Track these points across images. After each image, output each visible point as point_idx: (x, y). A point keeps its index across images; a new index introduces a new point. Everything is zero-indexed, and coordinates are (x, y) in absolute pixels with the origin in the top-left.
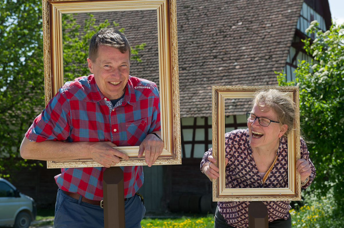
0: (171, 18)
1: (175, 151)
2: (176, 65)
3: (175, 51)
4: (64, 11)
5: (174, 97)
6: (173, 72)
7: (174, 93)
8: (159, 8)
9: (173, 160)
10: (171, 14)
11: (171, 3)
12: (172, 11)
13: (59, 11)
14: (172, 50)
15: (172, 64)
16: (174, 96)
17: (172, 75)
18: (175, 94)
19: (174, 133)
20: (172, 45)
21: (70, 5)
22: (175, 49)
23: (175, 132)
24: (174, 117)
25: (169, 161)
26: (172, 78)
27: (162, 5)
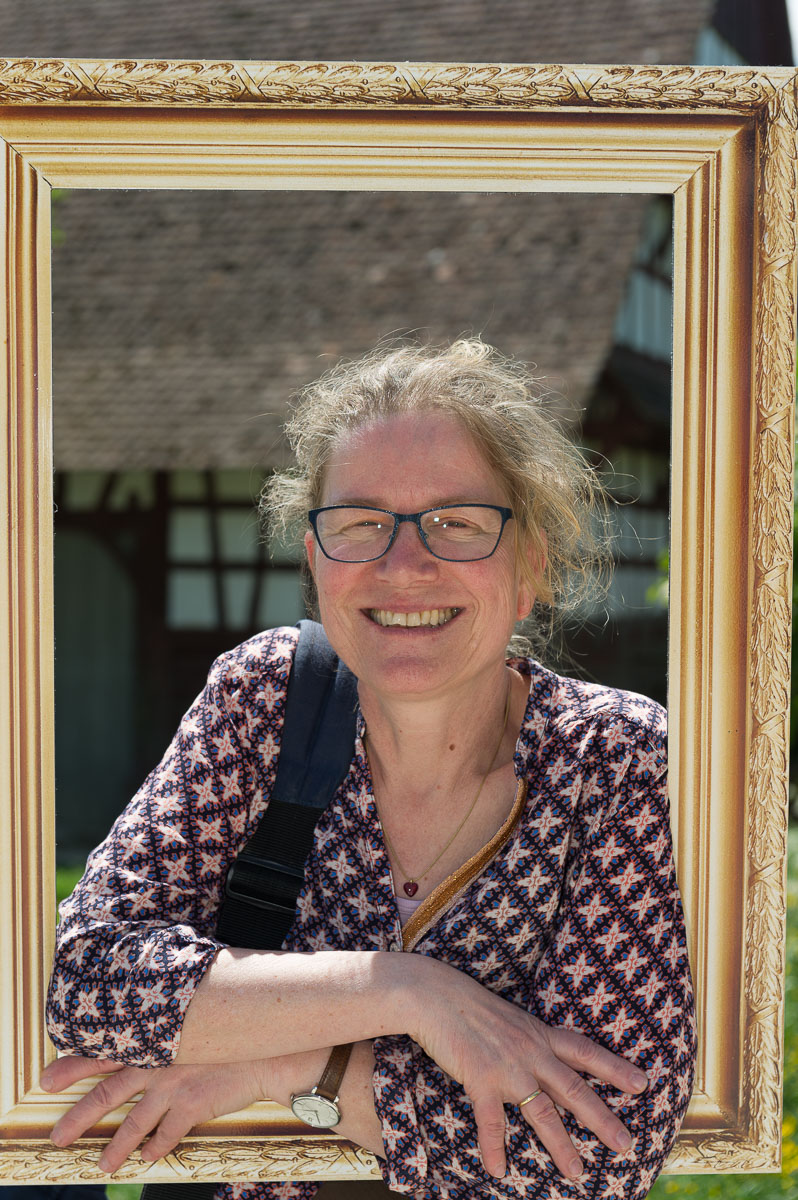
0: (762, 253)
1: (747, 1095)
2: (777, 555)
3: (777, 469)
4: (67, 170)
5: (759, 761)
6: (756, 602)
7: (754, 734)
8: (690, 183)
9: (729, 1146)
10: (763, 227)
11: (764, 159)
12: (768, 209)
13: (34, 174)
14: (758, 461)
15: (752, 551)
16: (754, 753)
17: (751, 617)
18: (761, 740)
19: (743, 981)
20: (761, 430)
21: (110, 135)
22: (775, 457)
23: (749, 975)
24: (752, 881)
25: (707, 1152)
26: (750, 639)
27: (707, 166)
